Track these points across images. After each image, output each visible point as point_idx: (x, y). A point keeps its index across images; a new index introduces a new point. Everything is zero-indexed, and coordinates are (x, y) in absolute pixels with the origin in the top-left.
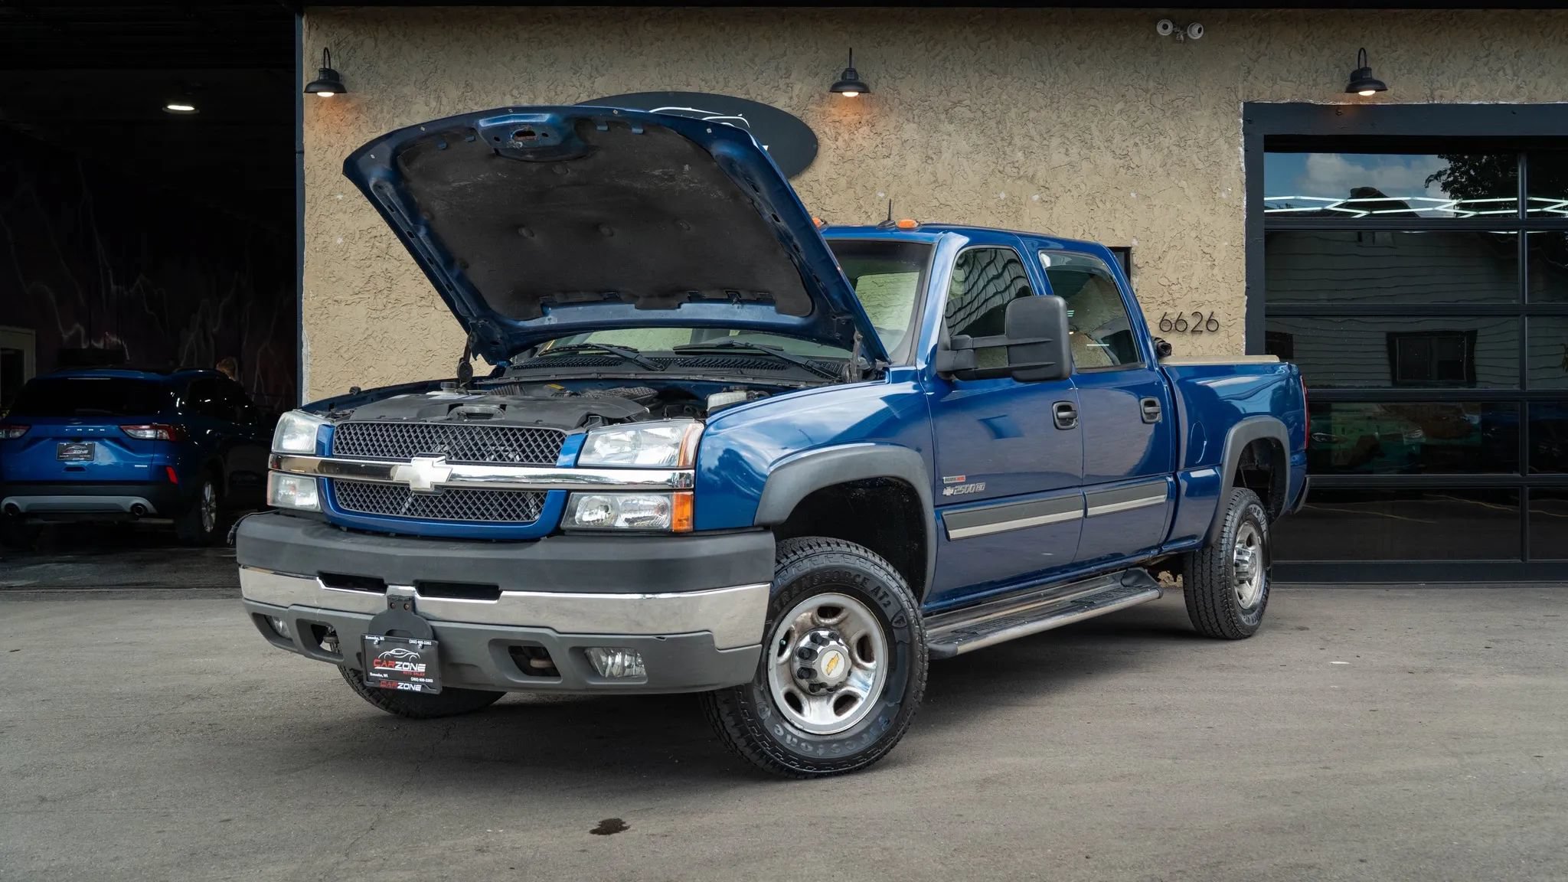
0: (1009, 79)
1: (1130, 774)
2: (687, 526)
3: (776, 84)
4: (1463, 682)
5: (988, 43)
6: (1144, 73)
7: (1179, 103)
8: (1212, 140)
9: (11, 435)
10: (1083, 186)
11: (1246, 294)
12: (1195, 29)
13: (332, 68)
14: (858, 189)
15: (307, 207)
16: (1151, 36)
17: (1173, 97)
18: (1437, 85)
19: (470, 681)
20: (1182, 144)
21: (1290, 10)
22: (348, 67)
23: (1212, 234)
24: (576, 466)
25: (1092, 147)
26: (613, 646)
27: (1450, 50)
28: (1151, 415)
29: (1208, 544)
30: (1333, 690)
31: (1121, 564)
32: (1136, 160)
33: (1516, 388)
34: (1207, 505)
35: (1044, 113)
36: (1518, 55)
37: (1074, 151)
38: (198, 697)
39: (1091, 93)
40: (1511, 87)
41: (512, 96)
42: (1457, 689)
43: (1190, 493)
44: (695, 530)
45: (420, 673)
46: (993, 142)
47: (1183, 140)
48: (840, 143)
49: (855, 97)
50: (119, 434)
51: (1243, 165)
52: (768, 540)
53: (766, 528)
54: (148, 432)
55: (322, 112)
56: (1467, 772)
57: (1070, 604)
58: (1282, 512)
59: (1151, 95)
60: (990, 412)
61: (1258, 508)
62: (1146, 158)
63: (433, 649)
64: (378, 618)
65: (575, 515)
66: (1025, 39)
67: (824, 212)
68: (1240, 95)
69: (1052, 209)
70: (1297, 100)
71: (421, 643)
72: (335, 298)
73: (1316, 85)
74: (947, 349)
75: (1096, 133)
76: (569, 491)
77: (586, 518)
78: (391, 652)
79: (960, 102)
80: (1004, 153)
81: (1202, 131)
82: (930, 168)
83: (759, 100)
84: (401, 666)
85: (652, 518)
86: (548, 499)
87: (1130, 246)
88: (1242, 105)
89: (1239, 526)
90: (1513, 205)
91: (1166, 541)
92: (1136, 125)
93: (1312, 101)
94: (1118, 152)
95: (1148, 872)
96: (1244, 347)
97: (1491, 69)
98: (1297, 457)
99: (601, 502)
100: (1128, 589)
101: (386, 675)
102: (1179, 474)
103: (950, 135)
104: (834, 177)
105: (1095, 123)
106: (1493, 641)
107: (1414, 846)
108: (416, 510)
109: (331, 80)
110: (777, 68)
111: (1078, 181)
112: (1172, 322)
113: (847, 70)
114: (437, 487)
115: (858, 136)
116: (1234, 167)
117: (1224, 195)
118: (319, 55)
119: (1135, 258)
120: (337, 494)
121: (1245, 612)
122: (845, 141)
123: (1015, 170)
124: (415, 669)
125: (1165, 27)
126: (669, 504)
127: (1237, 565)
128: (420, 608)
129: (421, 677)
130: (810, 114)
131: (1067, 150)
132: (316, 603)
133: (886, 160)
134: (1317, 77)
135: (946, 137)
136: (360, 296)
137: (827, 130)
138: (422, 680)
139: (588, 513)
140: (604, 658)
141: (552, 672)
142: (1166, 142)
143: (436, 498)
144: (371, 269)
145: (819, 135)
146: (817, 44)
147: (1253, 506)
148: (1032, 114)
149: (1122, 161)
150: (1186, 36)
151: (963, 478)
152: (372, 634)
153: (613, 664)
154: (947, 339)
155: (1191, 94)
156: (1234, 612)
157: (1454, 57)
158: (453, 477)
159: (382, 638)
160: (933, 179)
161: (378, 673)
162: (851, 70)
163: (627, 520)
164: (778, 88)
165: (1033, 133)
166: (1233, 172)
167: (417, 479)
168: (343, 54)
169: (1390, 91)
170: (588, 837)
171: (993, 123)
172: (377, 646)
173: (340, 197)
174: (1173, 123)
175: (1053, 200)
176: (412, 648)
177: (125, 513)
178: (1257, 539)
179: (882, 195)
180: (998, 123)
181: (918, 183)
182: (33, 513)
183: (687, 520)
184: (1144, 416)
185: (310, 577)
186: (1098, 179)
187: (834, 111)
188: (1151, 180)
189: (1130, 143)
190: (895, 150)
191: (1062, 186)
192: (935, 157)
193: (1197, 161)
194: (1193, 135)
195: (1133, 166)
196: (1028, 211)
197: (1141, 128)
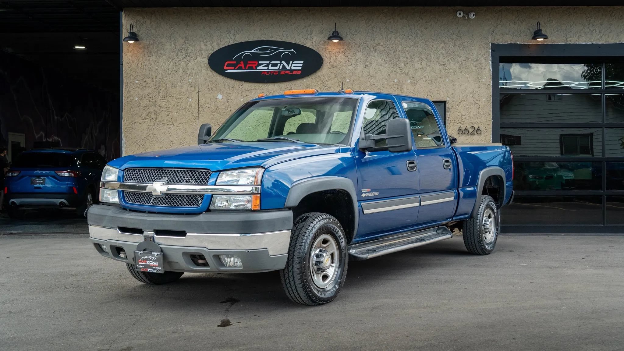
0: (398, 35)
1: (430, 306)
2: (258, 208)
3: (307, 37)
4: (569, 272)
5: (390, 20)
6: (452, 32)
7: (466, 44)
8: (479, 58)
9: (13, 175)
10: (427, 77)
11: (492, 119)
12: (472, 15)
13: (134, 32)
14: (339, 77)
15: (124, 86)
16: (455, 17)
17: (463, 41)
18: (568, 36)
19: (175, 269)
20: (467, 60)
21: (510, 7)
22: (140, 31)
23: (479, 96)
24: (215, 185)
25: (431, 61)
26: (230, 255)
27: (574, 23)
28: (448, 166)
29: (472, 217)
30: (518, 274)
31: (436, 225)
32: (449, 67)
33: (601, 157)
34: (471, 201)
35: (412, 48)
36: (601, 24)
37: (424, 63)
38: (75, 275)
39: (430, 40)
40: (598, 37)
41: (204, 42)
42: (567, 274)
43: (464, 197)
44: (261, 210)
45: (156, 265)
46: (391, 59)
47: (467, 58)
48: (332, 60)
49: (338, 42)
50: (55, 175)
51: (491, 68)
52: (290, 214)
53: (289, 208)
54: (66, 174)
55: (130, 49)
56: (563, 306)
57: (415, 240)
58: (502, 205)
59: (455, 41)
60: (390, 165)
61: (493, 203)
62: (452, 66)
63: (161, 256)
64: (140, 244)
65: (215, 204)
66: (404, 19)
67: (325, 87)
68: (490, 41)
69: (415, 86)
70: (512, 42)
71: (156, 254)
72: (135, 121)
73: (520, 36)
74: (363, 139)
75: (432, 56)
76: (213, 195)
77: (219, 205)
78: (145, 257)
79: (379, 44)
80: (396, 64)
81: (475, 55)
82: (367, 70)
83: (300, 43)
84: (149, 262)
85: (244, 205)
86: (205, 198)
87: (446, 100)
88: (490, 45)
89: (485, 210)
90: (600, 84)
91: (454, 216)
92: (448, 52)
93: (518, 43)
94: (441, 63)
95: (430, 342)
96: (491, 140)
97: (590, 30)
98: (509, 183)
99: (226, 199)
100: (439, 234)
101: (143, 266)
102: (459, 189)
103: (375, 57)
104: (329, 73)
105: (432, 52)
106: (586, 256)
107: (535, 333)
108: (155, 203)
109: (133, 36)
110: (307, 31)
111: (425, 75)
112: (463, 130)
113: (334, 31)
114: (163, 193)
115: (339, 57)
116: (488, 69)
117: (483, 80)
118: (129, 27)
119: (448, 105)
120: (125, 196)
121: (487, 244)
122: (333, 59)
123: (401, 71)
124: (154, 264)
125: (460, 14)
126: (251, 199)
127: (484, 226)
128: (156, 240)
129: (157, 267)
130: (320, 49)
131: (421, 63)
132: (117, 239)
133: (350, 67)
134: (520, 33)
135: (373, 58)
136: (145, 120)
137: (326, 55)
138: (157, 268)
139: (220, 203)
140: (226, 259)
141: (206, 265)
142: (460, 59)
143: (162, 198)
144: (149, 110)
145: (323, 57)
146: (322, 21)
147: (491, 202)
148: (408, 49)
149: (443, 67)
150: (468, 17)
151: (370, 190)
152: (137, 250)
153: (230, 261)
154: (363, 136)
155: (471, 40)
156: (483, 244)
157: (576, 25)
158: (169, 189)
159: (142, 252)
160: (368, 74)
161: (140, 266)
162: (336, 32)
163: (235, 206)
164: (307, 39)
165: (408, 56)
167: (155, 190)
168: (138, 26)
169: (550, 39)
170: (216, 327)
171: (392, 52)
172: (140, 255)
173: (137, 82)
174: (463, 52)
175: (416, 82)
176: (153, 255)
177: (57, 205)
178: (492, 216)
179: (348, 80)
180: (394, 52)
181: (362, 76)
182: (22, 205)
183: (258, 205)
184: (445, 166)
185: (114, 228)
186: (433, 74)
187: (329, 47)
188: (454, 74)
189: (446, 60)
190: (353, 63)
191: (419, 77)
192: (369, 66)
193: (473, 67)
194: (471, 56)
195: (447, 69)
196: (406, 87)
197: (450, 54)
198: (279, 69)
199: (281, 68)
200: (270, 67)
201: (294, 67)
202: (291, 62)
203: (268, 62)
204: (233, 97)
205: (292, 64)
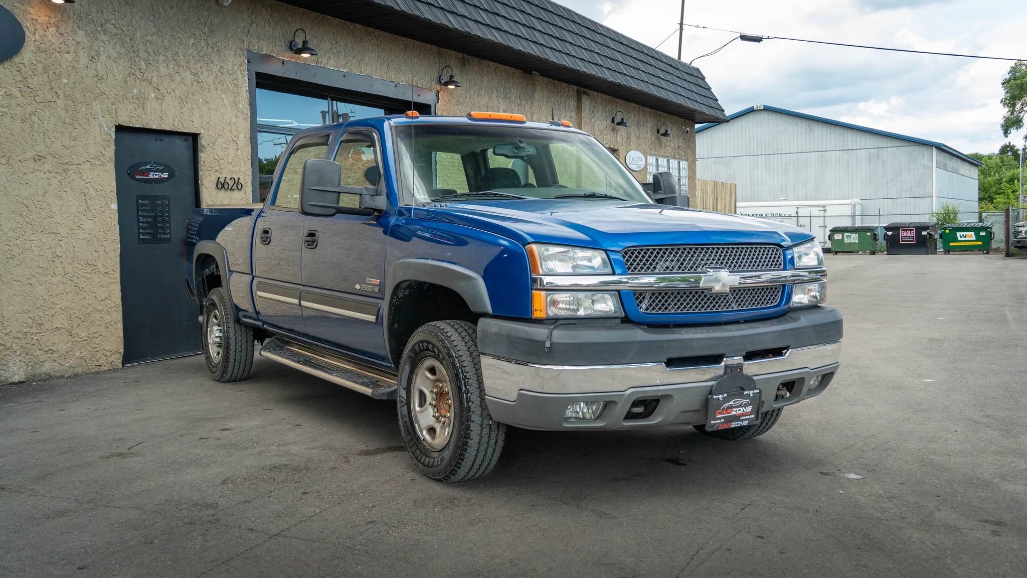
0: (136, 10)
6: (203, 21)
7: (219, 44)
8: (234, 70)
10: (176, 91)
11: (251, 167)
14: (51, 73)
17: (217, 40)
18: (320, 56)
20: (222, 71)
23: (236, 130)
25: (179, 65)
27: (324, 37)
32: (201, 78)
35: (154, 38)
36: (346, 45)
37: (171, 66)
39: (177, 29)
40: (344, 62)
46: (128, 52)
47: (222, 68)
48: (37, 36)
51: (248, 88)
59: (207, 37)
62: (207, 78)
67: (29, 89)
68: (245, 45)
69: (161, 104)
70: (269, 53)
73: (276, 45)
75: (181, 56)
79: (109, 20)
80: (135, 62)
81: (230, 64)
82: (94, 65)
87: (198, 133)
88: (246, 51)
92: (201, 54)
93: (274, 55)
94: (193, 71)
96: (251, 199)
103: (104, 43)
104: (35, 62)
105: (181, 50)
111: (173, 87)
112: (222, 183)
115: (49, 34)
116: (245, 89)
117: (241, 106)
119: (202, 141)
122: (40, 35)
123: (141, 75)
131: (167, 65)
133: (67, 55)
134: (275, 41)
135: (102, 44)
137: (29, 25)
142: (215, 69)
145: (25, 29)
148: (149, 37)
149: (195, 77)
155: (225, 40)
160: (96, 73)
165: (150, 50)
166: (244, 92)
171: (128, 40)
174: (217, 57)
175: (162, 98)
180: (131, 40)
181: (87, 75)
186: (183, 87)
187: (32, 11)
188: (209, 91)
189: (198, 66)
190: (72, 50)
191: (166, 89)
192: (96, 58)
193: (228, 83)
194: (226, 66)
195: (200, 81)
196: (149, 104)
197: (203, 57)
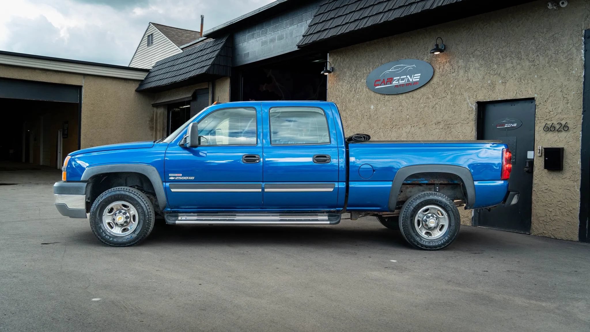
0: (493, 38)
5: (486, 26)
6: (542, 26)
7: (556, 35)
8: (569, 49)
10: (517, 75)
11: (583, 114)
12: (561, 3)
14: (445, 84)
16: (546, 10)
17: (553, 33)
20: (557, 53)
22: (335, 66)
23: (568, 89)
25: (521, 59)
32: (537, 62)
35: (504, 49)
37: (514, 62)
39: (522, 38)
46: (486, 62)
47: (557, 51)
48: (441, 70)
51: (583, 58)
59: (545, 34)
62: (542, 60)
66: (499, 22)
68: (583, 27)
69: (505, 85)
75: (523, 53)
80: (490, 66)
81: (565, 46)
82: (466, 75)
87: (533, 97)
88: (584, 32)
92: (538, 48)
94: (531, 59)
96: (581, 137)
103: (473, 62)
104: (439, 81)
105: (523, 49)
111: (515, 73)
112: (549, 127)
113: (436, 45)
115: (446, 67)
116: (579, 59)
117: (574, 72)
119: (537, 102)
123: (494, 72)
125: (548, 5)
130: (433, 61)
133: (453, 74)
135: (471, 63)
137: (437, 66)
142: (550, 53)
145: (435, 68)
148: (500, 50)
149: (532, 63)
155: (562, 31)
160: (467, 79)
164: (425, 54)
165: (500, 57)
166: (578, 61)
168: (335, 63)
171: (487, 55)
174: (553, 44)
175: (506, 81)
179: (452, 86)
180: (489, 55)
181: (463, 81)
186: (523, 72)
187: (439, 59)
188: (543, 69)
189: (535, 55)
190: (456, 70)
191: (510, 76)
192: (468, 71)
193: (563, 59)
194: (562, 48)
195: (536, 64)
196: (497, 87)
197: (540, 48)
198: (405, 82)
199: (406, 82)
200: (400, 82)
201: (415, 79)
202: (413, 75)
203: (399, 78)
204: (379, 107)
205: (414, 77)
